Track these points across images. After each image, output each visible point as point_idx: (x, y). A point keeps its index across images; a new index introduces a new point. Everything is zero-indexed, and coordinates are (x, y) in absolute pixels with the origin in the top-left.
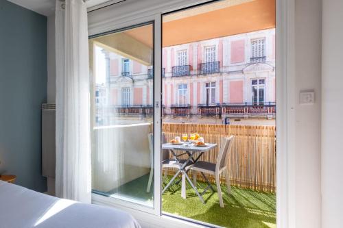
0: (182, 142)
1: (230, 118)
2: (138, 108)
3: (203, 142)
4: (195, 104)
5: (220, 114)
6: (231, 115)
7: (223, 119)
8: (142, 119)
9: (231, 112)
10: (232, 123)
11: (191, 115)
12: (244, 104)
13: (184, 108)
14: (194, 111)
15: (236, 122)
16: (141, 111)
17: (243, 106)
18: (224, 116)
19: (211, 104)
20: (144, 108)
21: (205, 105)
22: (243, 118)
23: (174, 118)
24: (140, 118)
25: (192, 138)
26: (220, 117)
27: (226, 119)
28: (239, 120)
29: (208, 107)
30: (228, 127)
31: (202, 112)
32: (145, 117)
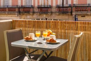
0: (36, 39)
1: (78, 15)
2: (15, 8)
3: (55, 39)
4: (54, 5)
5: (71, 12)
6: (79, 13)
7: (74, 16)
8: (18, 16)
9: (79, 11)
10: (80, 18)
11: (52, 13)
12: (88, 5)
13: (47, 8)
14: (54, 10)
15: (82, 18)
16: (17, 10)
17: (87, 6)
18: (74, 13)
19: (65, 5)
20: (19, 8)
21: (62, 6)
22: (87, 15)
23: (40, 15)
24: (16, 15)
25: (45, 35)
26: (72, 15)
27: (75, 16)
28: (84, 16)
29: (63, 7)
30: (77, 23)
31: (59, 11)
32: (20, 14)
